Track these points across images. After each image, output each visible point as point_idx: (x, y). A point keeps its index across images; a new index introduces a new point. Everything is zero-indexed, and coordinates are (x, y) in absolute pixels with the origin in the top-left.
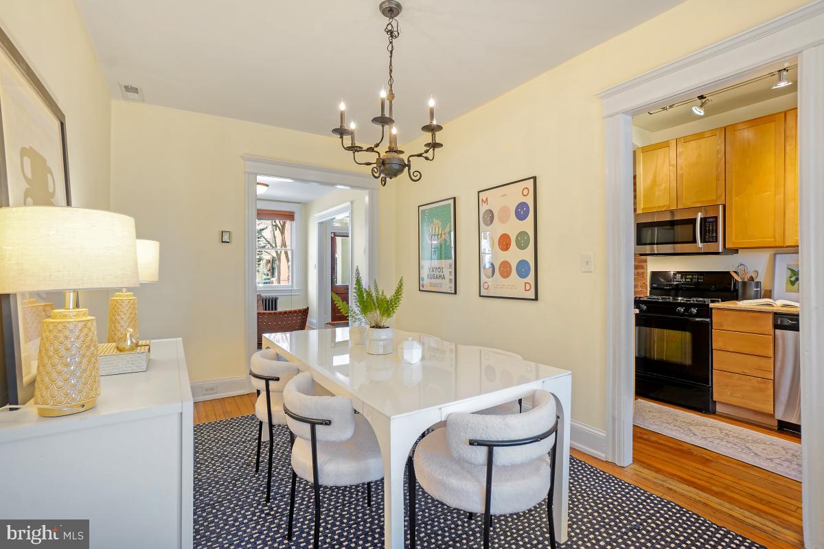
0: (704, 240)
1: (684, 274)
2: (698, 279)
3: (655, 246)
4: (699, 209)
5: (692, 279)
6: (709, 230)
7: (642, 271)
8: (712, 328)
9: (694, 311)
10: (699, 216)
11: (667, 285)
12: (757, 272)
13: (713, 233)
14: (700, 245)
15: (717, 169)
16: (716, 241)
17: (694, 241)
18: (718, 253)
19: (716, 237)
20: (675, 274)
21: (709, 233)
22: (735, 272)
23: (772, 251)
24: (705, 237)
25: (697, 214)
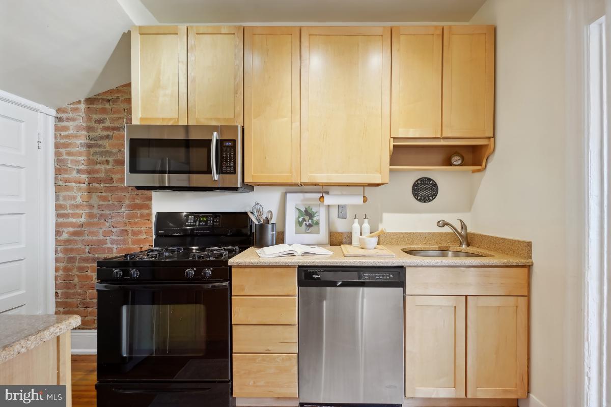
0: (220, 171)
1: (196, 215)
2: (214, 221)
3: (167, 175)
4: (215, 128)
5: (206, 222)
6: (227, 156)
7: (147, 211)
8: (231, 296)
9: (208, 272)
10: (215, 136)
11: (177, 231)
12: (270, 212)
13: (230, 162)
14: (216, 177)
15: (235, 79)
16: (235, 172)
17: (209, 171)
18: (235, 189)
19: (235, 167)
20: (187, 216)
21: (227, 162)
22: (252, 213)
23: (282, 189)
24: (222, 167)
25: (212, 135)
